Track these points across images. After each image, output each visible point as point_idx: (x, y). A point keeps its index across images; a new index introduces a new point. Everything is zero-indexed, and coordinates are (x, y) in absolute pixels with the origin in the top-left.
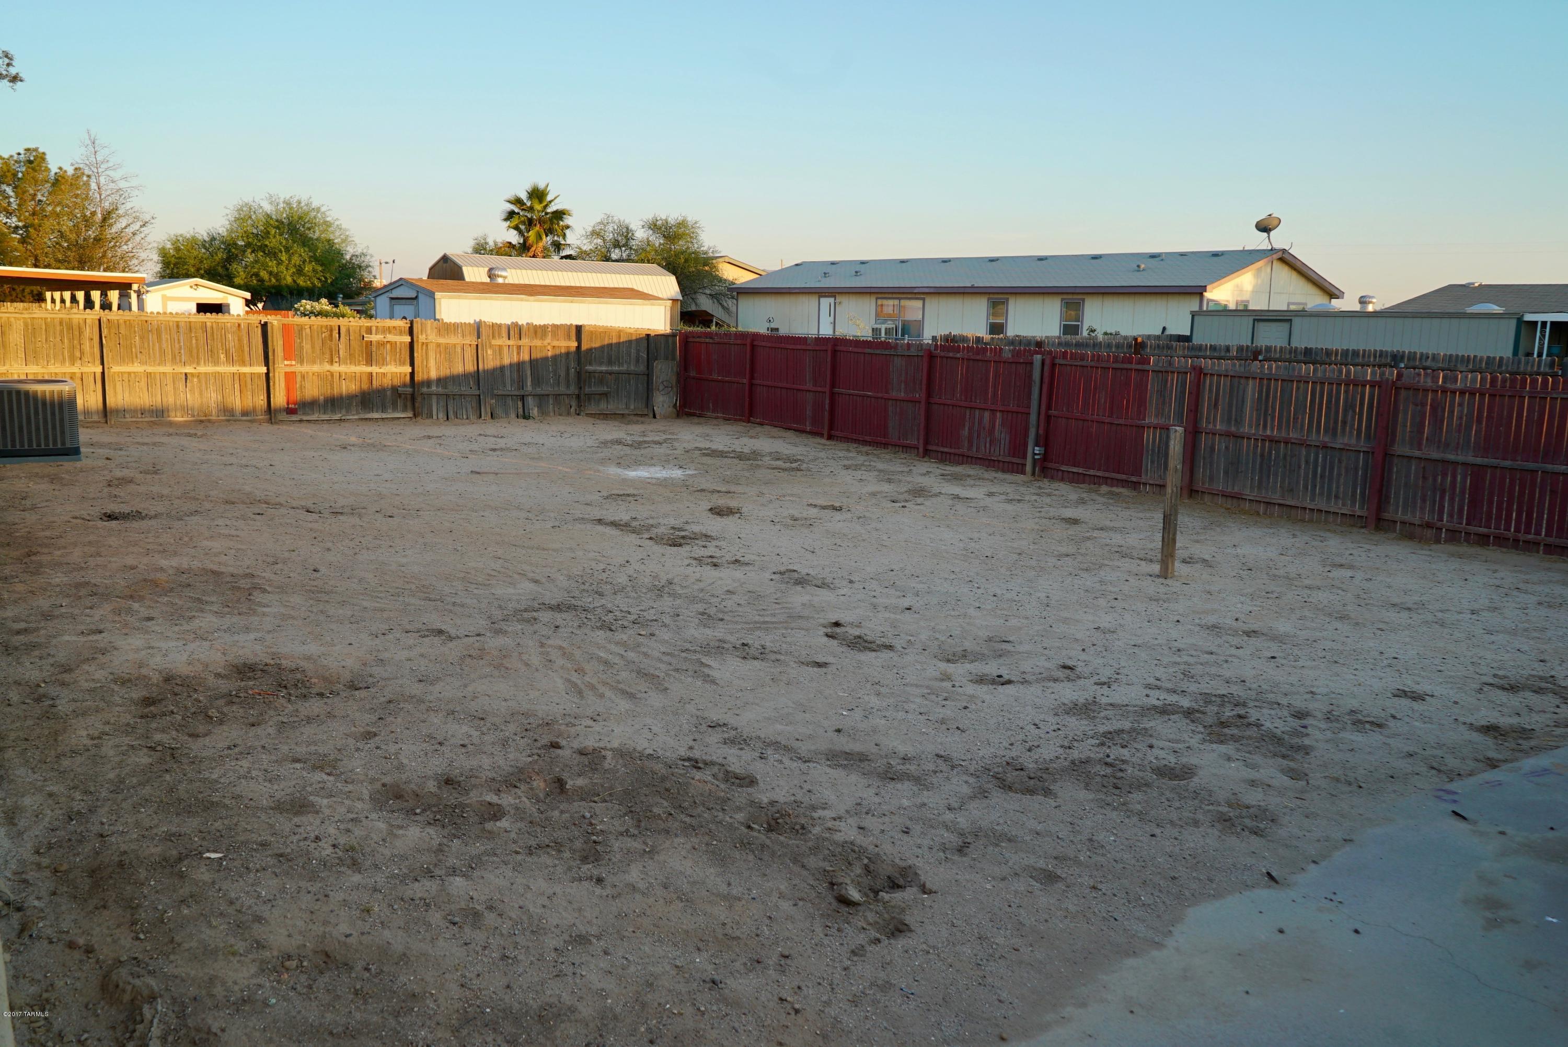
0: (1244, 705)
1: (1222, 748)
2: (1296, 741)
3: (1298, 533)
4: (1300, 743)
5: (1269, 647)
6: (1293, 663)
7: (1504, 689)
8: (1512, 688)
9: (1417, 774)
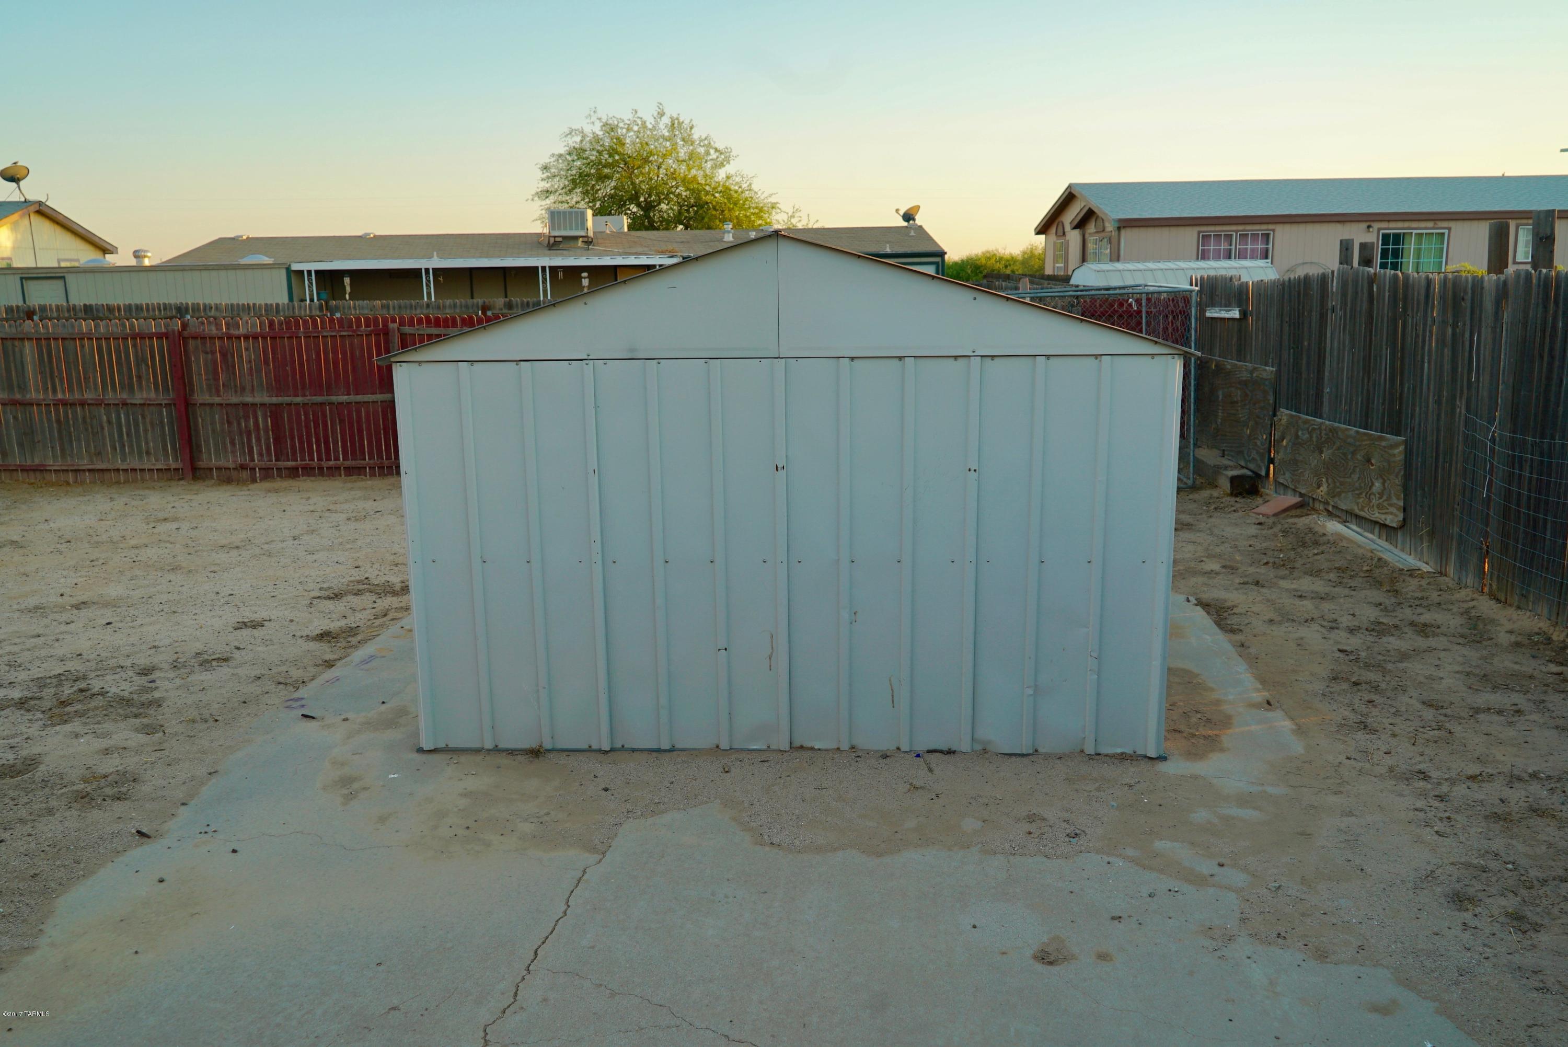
0: (85, 677)
1: (68, 727)
2: (145, 697)
3: (116, 496)
4: (151, 698)
5: (102, 615)
6: (131, 624)
7: (329, 598)
8: (336, 596)
9: (267, 693)
